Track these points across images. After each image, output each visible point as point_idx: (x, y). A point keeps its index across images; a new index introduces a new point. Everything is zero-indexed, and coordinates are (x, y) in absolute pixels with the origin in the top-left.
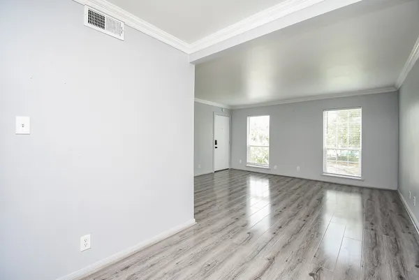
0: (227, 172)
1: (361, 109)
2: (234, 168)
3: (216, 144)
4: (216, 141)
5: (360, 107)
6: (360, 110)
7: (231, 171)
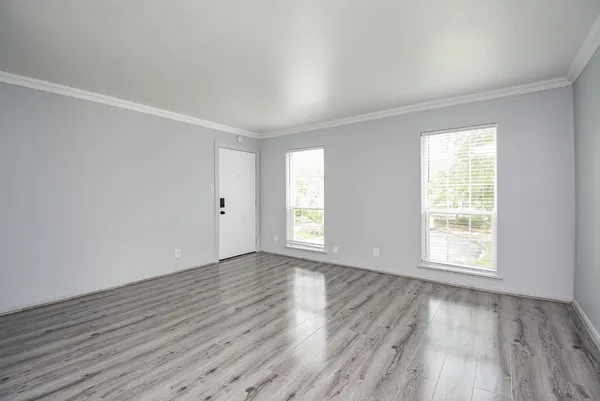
0: (252, 258)
1: (494, 130)
2: (266, 250)
3: (222, 205)
4: (222, 201)
5: (493, 124)
6: (492, 131)
7: (260, 256)
